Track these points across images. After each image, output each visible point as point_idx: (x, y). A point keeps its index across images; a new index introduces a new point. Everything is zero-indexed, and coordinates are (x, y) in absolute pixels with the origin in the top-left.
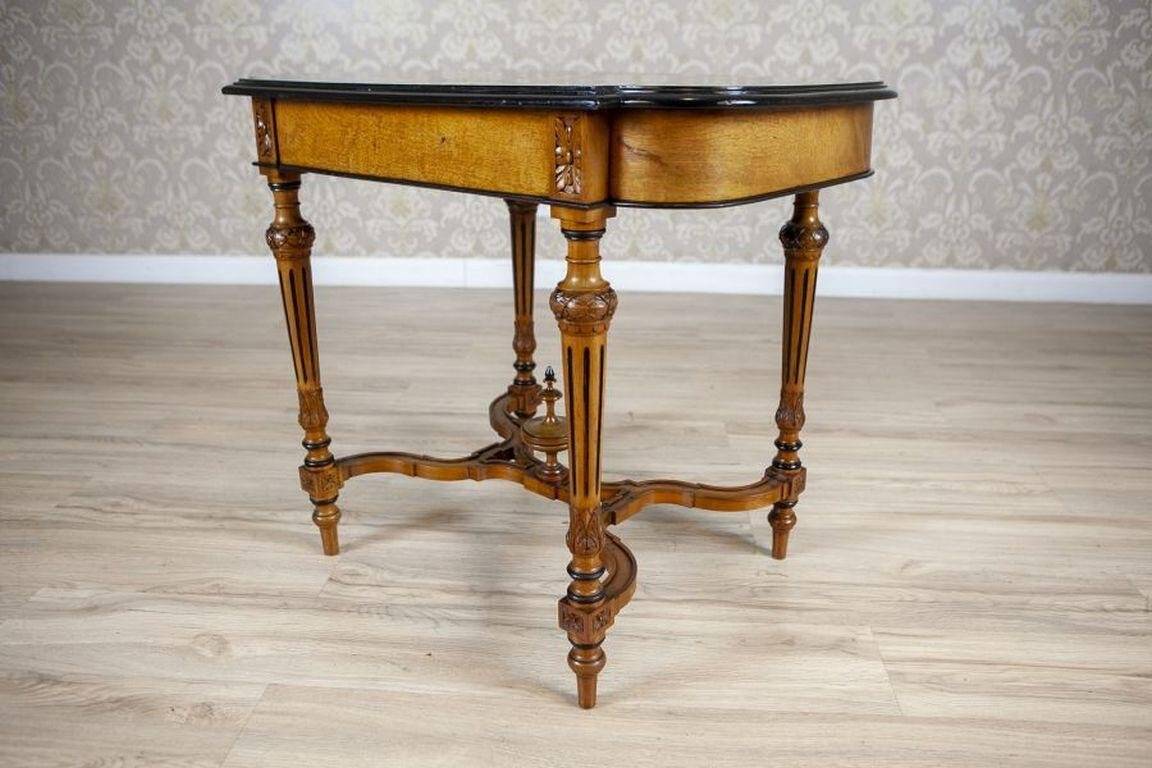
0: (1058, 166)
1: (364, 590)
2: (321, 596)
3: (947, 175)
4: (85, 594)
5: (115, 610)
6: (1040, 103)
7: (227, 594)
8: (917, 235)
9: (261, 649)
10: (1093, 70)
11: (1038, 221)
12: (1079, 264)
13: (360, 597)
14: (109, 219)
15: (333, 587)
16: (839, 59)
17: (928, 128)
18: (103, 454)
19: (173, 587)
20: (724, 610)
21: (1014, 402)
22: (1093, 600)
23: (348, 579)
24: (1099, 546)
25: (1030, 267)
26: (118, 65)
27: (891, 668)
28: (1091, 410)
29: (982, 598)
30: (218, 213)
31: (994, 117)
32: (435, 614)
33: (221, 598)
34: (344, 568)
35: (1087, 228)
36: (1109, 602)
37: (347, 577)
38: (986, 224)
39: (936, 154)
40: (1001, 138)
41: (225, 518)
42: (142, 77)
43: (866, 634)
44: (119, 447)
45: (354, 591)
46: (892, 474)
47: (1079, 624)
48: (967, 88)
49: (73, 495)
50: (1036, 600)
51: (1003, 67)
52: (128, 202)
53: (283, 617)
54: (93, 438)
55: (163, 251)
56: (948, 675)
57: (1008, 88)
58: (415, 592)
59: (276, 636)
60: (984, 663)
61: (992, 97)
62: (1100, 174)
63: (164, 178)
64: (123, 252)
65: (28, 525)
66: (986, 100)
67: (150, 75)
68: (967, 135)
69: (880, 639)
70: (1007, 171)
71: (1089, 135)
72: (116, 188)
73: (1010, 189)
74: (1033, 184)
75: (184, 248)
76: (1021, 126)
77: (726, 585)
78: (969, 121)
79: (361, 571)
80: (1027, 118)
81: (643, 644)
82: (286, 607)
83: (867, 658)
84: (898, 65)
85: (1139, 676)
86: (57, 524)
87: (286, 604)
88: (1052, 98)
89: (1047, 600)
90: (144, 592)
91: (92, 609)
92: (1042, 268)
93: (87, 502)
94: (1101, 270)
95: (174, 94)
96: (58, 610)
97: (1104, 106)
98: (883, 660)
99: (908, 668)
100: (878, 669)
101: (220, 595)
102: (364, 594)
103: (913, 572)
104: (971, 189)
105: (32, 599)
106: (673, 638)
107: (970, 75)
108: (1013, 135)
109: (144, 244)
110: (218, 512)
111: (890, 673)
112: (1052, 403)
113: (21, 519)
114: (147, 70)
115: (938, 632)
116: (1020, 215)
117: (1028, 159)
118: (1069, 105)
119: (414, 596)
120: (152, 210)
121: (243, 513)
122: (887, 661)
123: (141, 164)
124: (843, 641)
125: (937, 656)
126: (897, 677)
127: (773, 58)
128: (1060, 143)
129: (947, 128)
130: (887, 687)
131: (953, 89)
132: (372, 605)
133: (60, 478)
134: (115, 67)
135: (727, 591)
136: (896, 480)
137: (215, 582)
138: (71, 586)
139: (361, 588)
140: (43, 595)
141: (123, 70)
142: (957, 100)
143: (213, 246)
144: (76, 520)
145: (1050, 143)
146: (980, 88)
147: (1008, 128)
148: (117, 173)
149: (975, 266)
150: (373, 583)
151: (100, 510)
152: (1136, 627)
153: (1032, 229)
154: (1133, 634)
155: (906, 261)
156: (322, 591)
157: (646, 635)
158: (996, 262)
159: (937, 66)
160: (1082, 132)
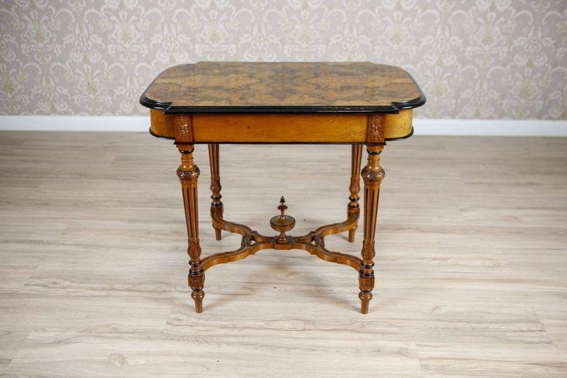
0: (537, 64)
1: (184, 328)
2: (164, 332)
3: (476, 69)
4: (52, 334)
5: (69, 343)
6: (526, 31)
7: (120, 332)
8: (459, 102)
9: (142, 361)
10: (556, 12)
11: (524, 93)
12: (547, 116)
13: (182, 332)
14: (9, 95)
15: (169, 327)
16: (416, 7)
17: (466, 44)
18: (40, 252)
19: (93, 329)
20: (349, 335)
21: (499, 208)
22: (518, 326)
23: (175, 323)
24: (526, 296)
25: (520, 118)
26: (10, 10)
27: (423, 363)
28: (538, 212)
29: (467, 325)
30: (72, 93)
31: (501, 38)
32: (219, 340)
33: (119, 335)
34: (172, 316)
35: (551, 96)
36: (525, 326)
37: (175, 321)
38: (496, 95)
39: (469, 58)
40: (505, 49)
41: (111, 290)
42: (25, 17)
43: (412, 346)
44: (47, 248)
45: (179, 329)
46: (433, 255)
47: (510, 338)
48: (487, 22)
49: (31, 278)
50: (491, 326)
51: (507, 11)
52: (19, 87)
53: (148, 344)
54: (31, 242)
55: (41, 113)
56: (447, 365)
57: (509, 22)
58: (208, 328)
59: (147, 354)
60: (463, 359)
61: (501, 27)
62: (559, 68)
63: (40, 73)
64: (18, 114)
65: (13, 296)
66: (497, 29)
67: (30, 16)
68: (487, 48)
69: (418, 348)
70: (508, 68)
71: (554, 47)
72: (12, 79)
73: (510, 77)
74: (522, 74)
75: (53, 111)
76: (516, 43)
77: (351, 321)
78: (487, 40)
79: (181, 318)
80: (520, 38)
81: (313, 353)
82: (149, 339)
83: (412, 358)
84: (449, 11)
85: (530, 364)
86: (28, 295)
87: (149, 337)
88: (533, 28)
89: (497, 326)
90: (80, 332)
91: (58, 342)
92: (527, 118)
93: (40, 282)
94: (558, 119)
95: (44, 26)
96: (43, 344)
97: (562, 32)
98: (419, 359)
99: (430, 363)
100: (416, 363)
101: (117, 333)
102: (183, 330)
103: (438, 312)
104: (489, 77)
105: (28, 338)
106: (326, 349)
107: (489, 15)
108: (512, 47)
109: (30, 109)
110: (106, 286)
111: (422, 365)
112: (519, 208)
113: (9, 292)
114: (27, 12)
115: (445, 344)
116: (515, 90)
117: (521, 61)
118: (543, 31)
119: (207, 331)
120: (34, 91)
121: (118, 286)
122: (421, 359)
123: (27, 65)
124: (402, 349)
125: (443, 357)
126: (425, 367)
127: (380, 7)
128: (537, 51)
129: (475, 44)
130: (419, 372)
131: (479, 24)
132: (189, 336)
133: (21, 267)
134: (9, 12)
135: (350, 325)
136: (435, 259)
137: (114, 326)
138: (45, 331)
139: (183, 327)
140: (33, 336)
141: (13, 12)
142: (482, 29)
143: (70, 110)
144: (37, 293)
145: (532, 52)
146: (494, 23)
147: (509, 44)
148: (13, 70)
149: (490, 118)
150: (188, 324)
151: (47, 286)
152: (534, 340)
153: (522, 98)
154: (532, 343)
155: (453, 115)
156: (164, 329)
157: (314, 348)
158: (501, 116)
159: (470, 11)
160: (549, 45)
